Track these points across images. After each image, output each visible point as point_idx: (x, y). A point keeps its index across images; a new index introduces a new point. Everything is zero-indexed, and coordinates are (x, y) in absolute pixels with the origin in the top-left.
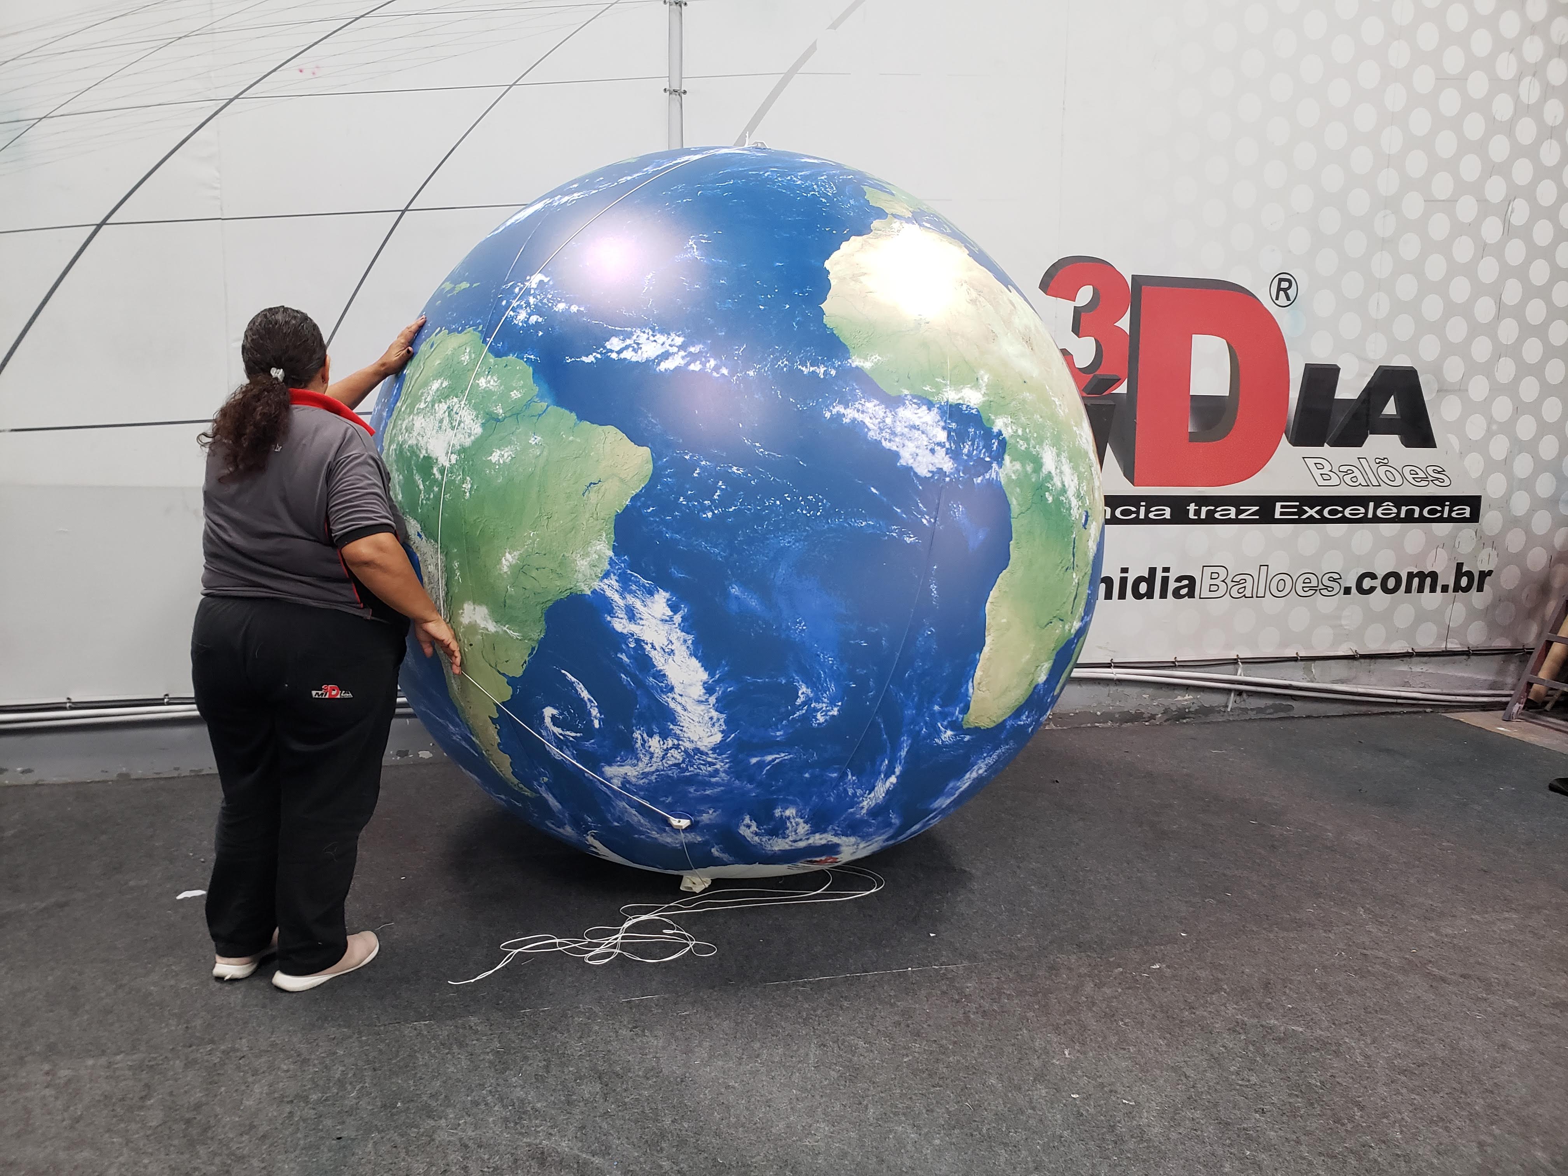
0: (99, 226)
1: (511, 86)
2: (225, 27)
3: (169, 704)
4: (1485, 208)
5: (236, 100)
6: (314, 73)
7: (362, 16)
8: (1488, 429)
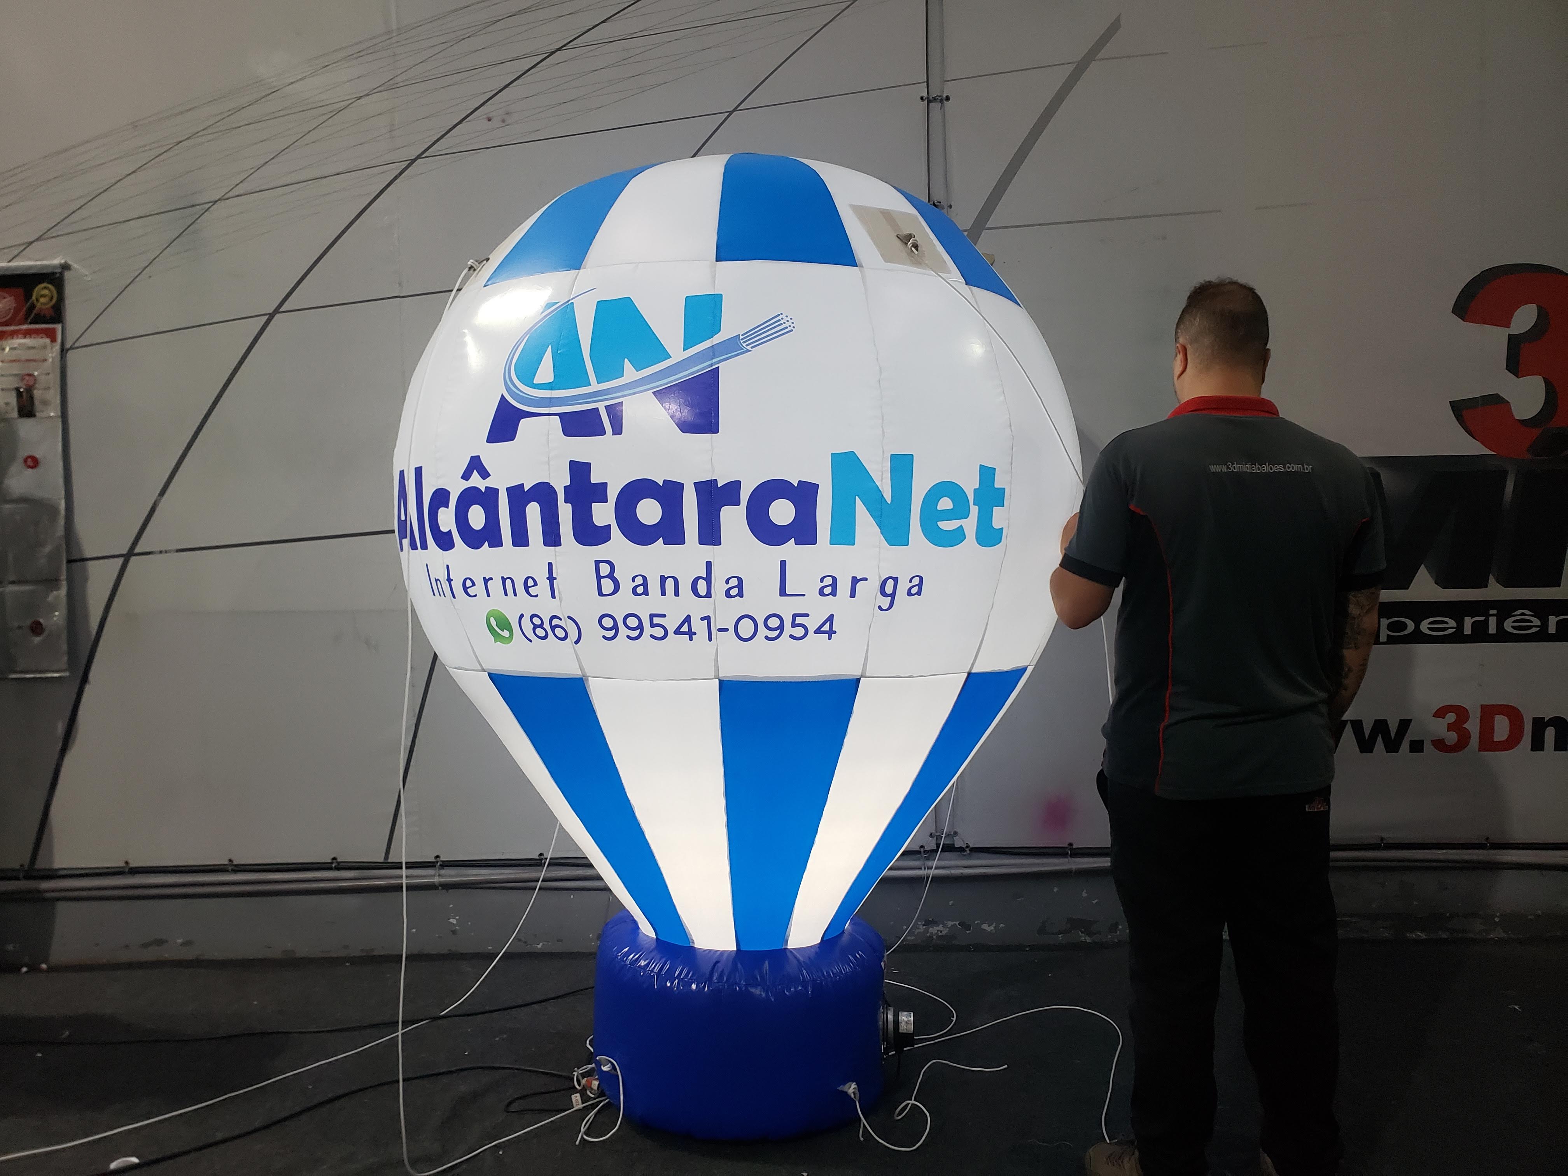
0: (271, 316)
1: (731, 113)
2: (407, 80)
3: (338, 868)
5: (419, 160)
6: (503, 121)
7: (559, 49)
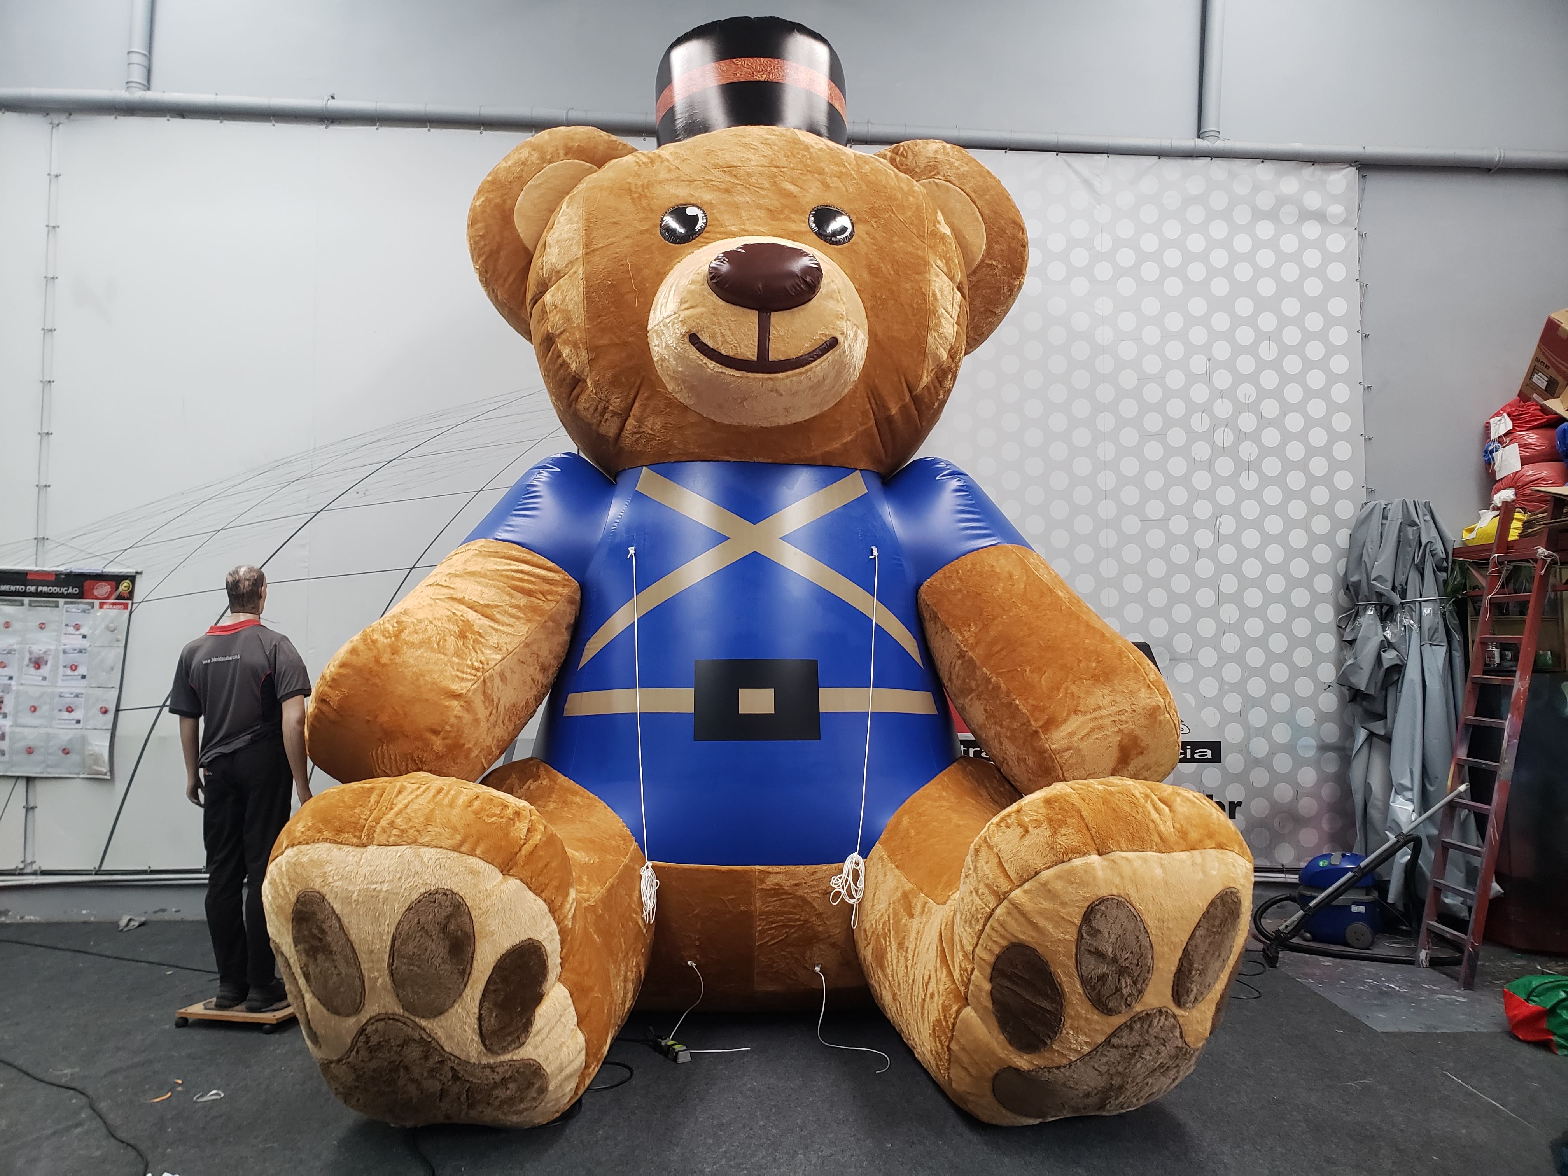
1: (478, 492)
2: (318, 473)
4: (1195, 523)
5: (321, 513)
6: (364, 494)
7: (393, 460)
8: (1221, 689)
